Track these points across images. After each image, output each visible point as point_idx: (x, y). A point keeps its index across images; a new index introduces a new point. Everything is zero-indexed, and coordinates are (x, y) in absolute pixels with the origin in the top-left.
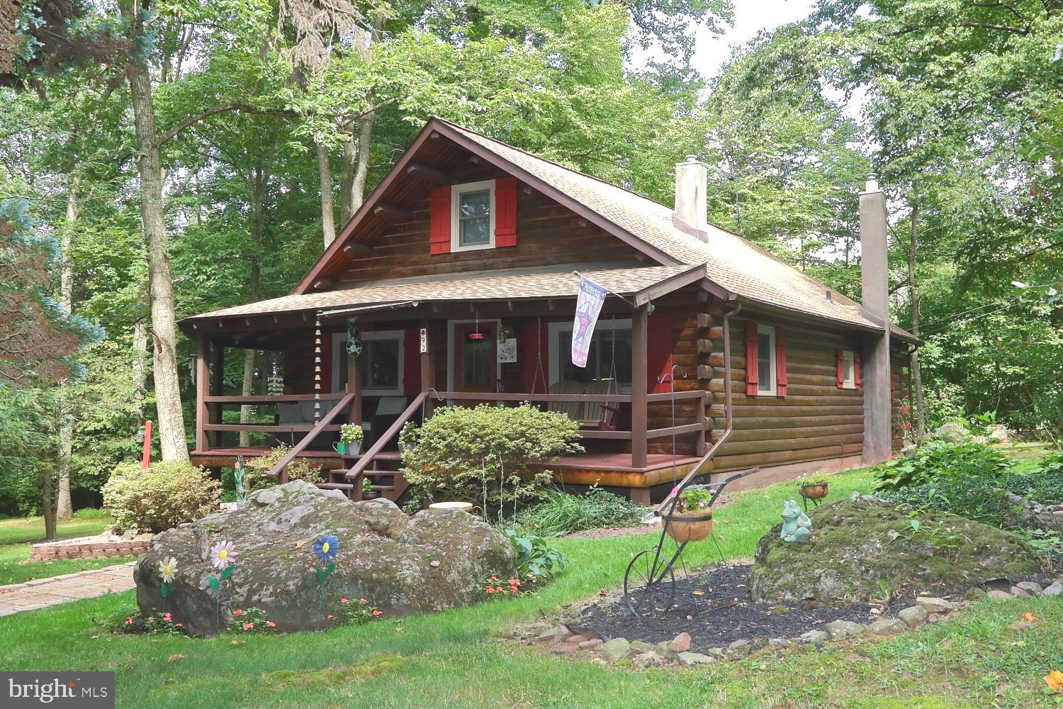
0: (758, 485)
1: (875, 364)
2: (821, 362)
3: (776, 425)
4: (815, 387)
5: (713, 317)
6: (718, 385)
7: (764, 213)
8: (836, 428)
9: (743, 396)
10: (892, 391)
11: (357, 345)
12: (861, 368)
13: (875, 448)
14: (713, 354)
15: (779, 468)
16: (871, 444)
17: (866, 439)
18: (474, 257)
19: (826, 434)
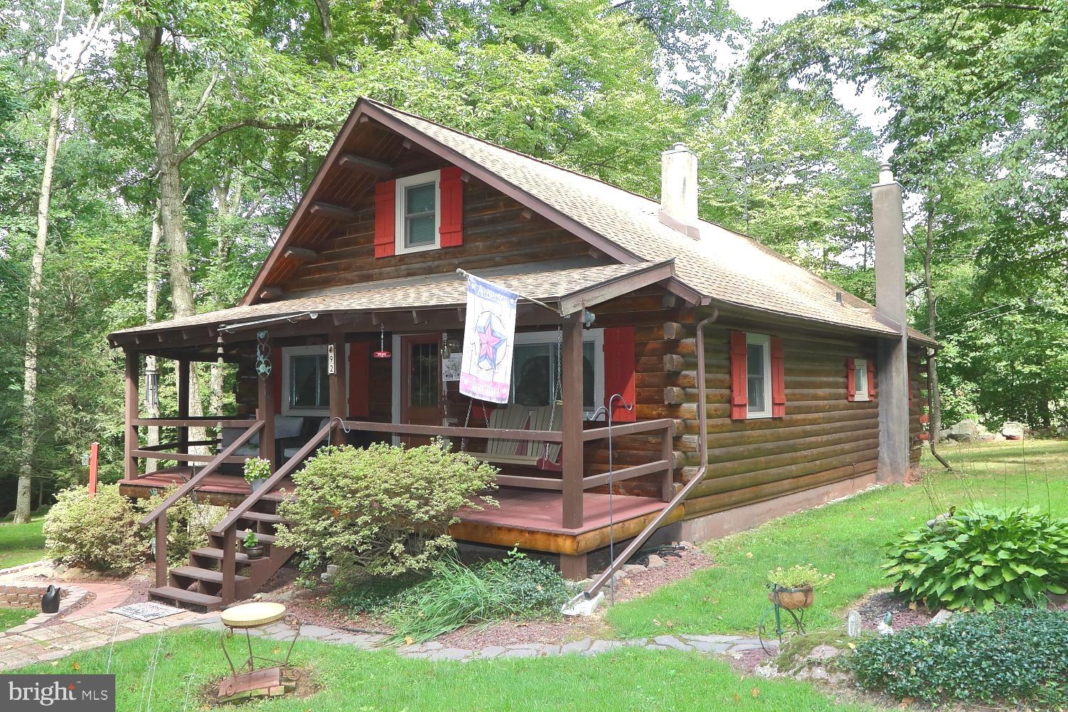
0: (748, 525)
1: (891, 373)
2: (828, 374)
3: (771, 452)
4: (821, 403)
5: (683, 326)
6: (691, 412)
7: (782, 218)
8: (847, 446)
9: (728, 421)
10: (910, 399)
11: (267, 364)
12: (876, 376)
13: (891, 465)
14: (684, 373)
15: (776, 500)
16: (887, 460)
17: (881, 454)
18: (419, 259)
19: (836, 454)
